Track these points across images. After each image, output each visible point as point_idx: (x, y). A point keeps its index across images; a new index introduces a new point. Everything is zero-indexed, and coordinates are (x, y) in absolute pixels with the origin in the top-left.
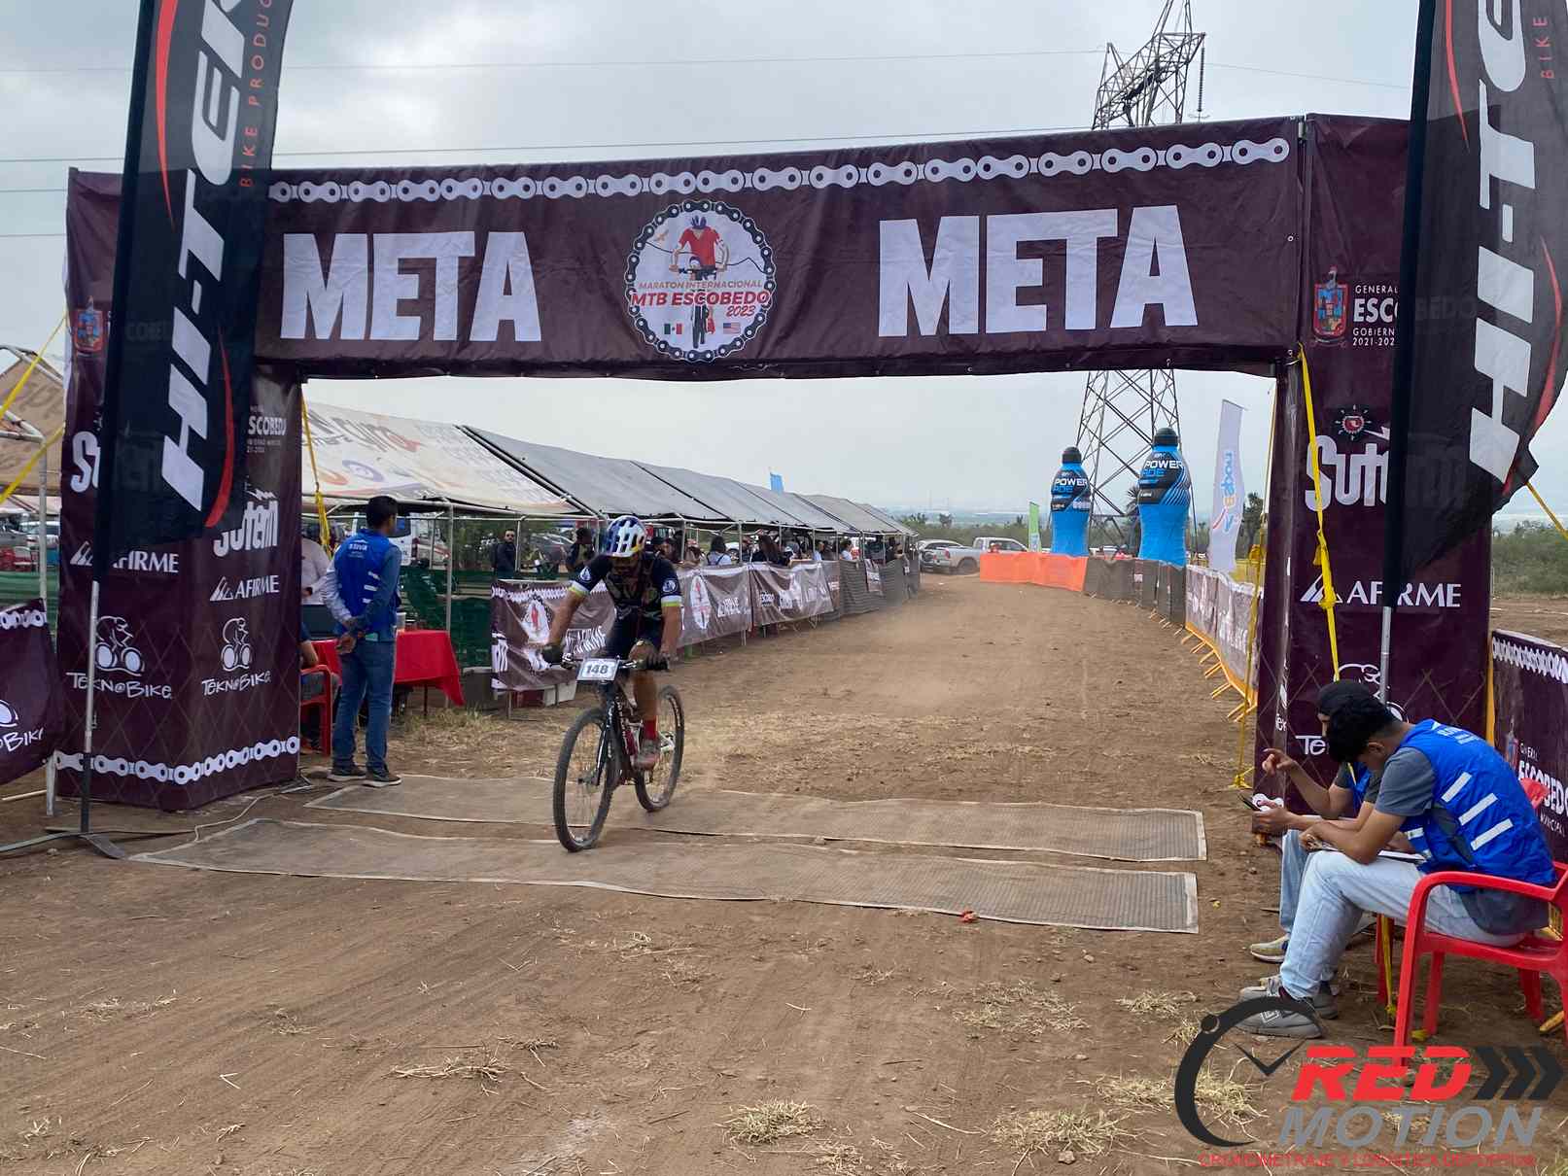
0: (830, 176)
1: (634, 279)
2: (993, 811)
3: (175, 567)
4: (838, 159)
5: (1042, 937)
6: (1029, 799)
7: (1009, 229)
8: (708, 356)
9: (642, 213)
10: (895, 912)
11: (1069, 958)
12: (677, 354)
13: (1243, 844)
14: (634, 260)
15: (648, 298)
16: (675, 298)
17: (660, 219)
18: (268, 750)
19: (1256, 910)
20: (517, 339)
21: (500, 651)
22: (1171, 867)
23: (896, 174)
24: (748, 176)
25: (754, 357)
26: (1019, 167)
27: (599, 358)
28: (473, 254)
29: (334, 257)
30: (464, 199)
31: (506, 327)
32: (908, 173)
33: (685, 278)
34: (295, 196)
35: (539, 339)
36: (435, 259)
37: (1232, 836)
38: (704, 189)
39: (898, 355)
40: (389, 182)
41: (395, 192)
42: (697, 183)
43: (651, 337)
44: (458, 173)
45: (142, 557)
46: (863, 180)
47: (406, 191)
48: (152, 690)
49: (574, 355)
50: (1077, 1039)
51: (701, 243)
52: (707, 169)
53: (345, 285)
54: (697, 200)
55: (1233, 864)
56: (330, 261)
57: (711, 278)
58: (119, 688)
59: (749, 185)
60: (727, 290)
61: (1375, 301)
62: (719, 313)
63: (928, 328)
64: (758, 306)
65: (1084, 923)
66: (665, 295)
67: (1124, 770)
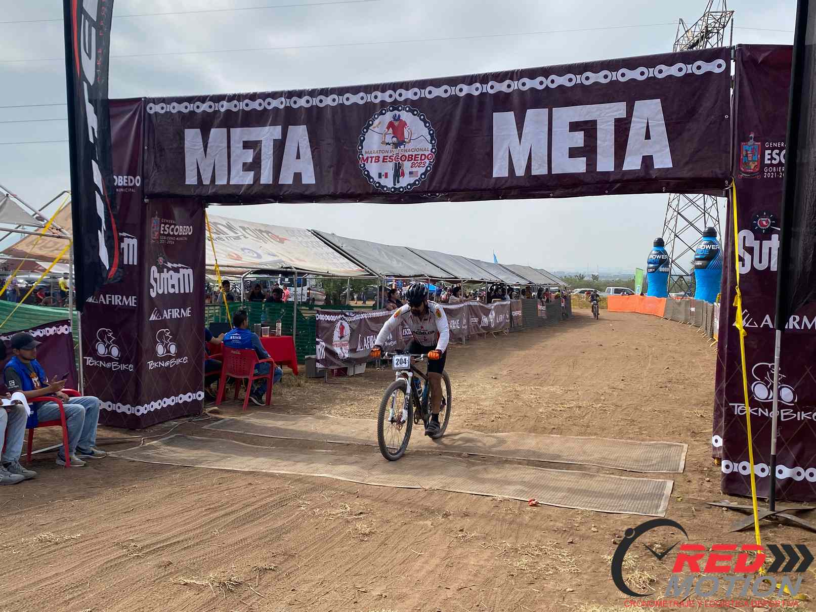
0: (466, 89)
1: (362, 148)
2: (567, 441)
3: (135, 303)
4: (470, 80)
5: (572, 516)
6: (590, 434)
7: (565, 115)
8: (401, 190)
9: (368, 112)
10: (491, 498)
11: (583, 529)
12: (385, 189)
13: (707, 464)
14: (362, 138)
15: (370, 159)
16: (384, 159)
17: (376, 116)
18: (186, 398)
19: (703, 503)
20: (303, 183)
21: (321, 348)
22: (662, 476)
23: (503, 87)
24: (423, 91)
25: (426, 190)
26: (570, 80)
27: (345, 192)
28: (280, 138)
29: (210, 140)
30: (276, 109)
31: (298, 176)
32: (509, 86)
33: (389, 147)
34: (192, 109)
35: (314, 182)
36: (260, 142)
37: (702, 459)
38: (399, 99)
39: (504, 187)
40: (239, 101)
41: (242, 105)
42: (396, 96)
43: (371, 180)
44: (274, 95)
45: (118, 298)
46: (485, 91)
47: (247, 105)
48: (124, 367)
49: (332, 190)
50: (571, 579)
51: (397, 127)
52: (401, 88)
53: (216, 155)
54: (395, 105)
55: (698, 476)
56: (208, 143)
57: (402, 147)
58: (108, 365)
59: (423, 96)
60: (411, 153)
61: (778, 151)
62: (407, 166)
63: (520, 172)
64: (428, 162)
65: (599, 508)
66: (379, 157)
67: (652, 419)
